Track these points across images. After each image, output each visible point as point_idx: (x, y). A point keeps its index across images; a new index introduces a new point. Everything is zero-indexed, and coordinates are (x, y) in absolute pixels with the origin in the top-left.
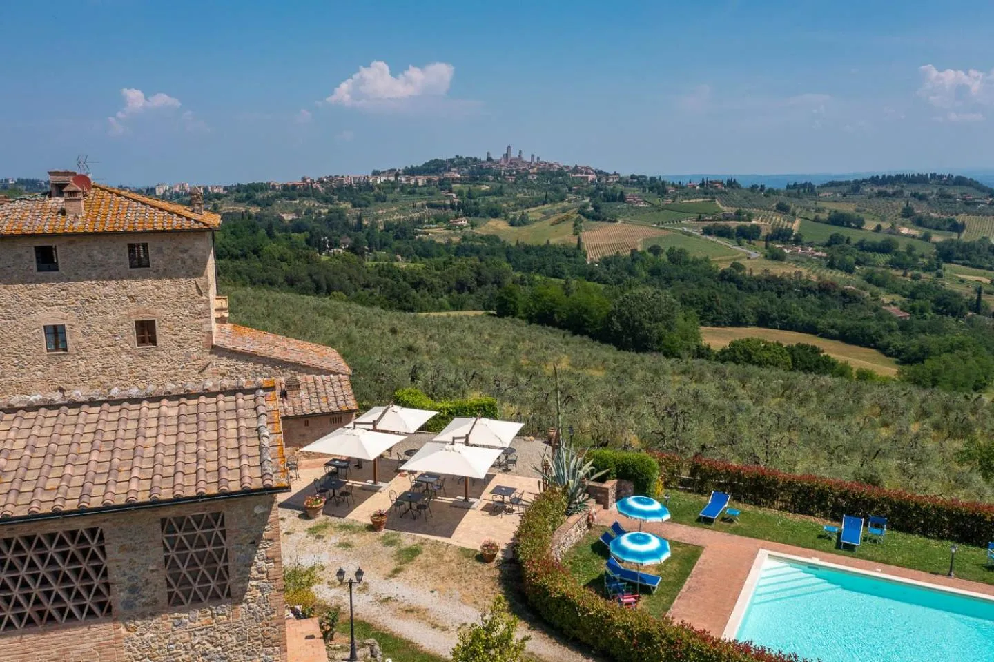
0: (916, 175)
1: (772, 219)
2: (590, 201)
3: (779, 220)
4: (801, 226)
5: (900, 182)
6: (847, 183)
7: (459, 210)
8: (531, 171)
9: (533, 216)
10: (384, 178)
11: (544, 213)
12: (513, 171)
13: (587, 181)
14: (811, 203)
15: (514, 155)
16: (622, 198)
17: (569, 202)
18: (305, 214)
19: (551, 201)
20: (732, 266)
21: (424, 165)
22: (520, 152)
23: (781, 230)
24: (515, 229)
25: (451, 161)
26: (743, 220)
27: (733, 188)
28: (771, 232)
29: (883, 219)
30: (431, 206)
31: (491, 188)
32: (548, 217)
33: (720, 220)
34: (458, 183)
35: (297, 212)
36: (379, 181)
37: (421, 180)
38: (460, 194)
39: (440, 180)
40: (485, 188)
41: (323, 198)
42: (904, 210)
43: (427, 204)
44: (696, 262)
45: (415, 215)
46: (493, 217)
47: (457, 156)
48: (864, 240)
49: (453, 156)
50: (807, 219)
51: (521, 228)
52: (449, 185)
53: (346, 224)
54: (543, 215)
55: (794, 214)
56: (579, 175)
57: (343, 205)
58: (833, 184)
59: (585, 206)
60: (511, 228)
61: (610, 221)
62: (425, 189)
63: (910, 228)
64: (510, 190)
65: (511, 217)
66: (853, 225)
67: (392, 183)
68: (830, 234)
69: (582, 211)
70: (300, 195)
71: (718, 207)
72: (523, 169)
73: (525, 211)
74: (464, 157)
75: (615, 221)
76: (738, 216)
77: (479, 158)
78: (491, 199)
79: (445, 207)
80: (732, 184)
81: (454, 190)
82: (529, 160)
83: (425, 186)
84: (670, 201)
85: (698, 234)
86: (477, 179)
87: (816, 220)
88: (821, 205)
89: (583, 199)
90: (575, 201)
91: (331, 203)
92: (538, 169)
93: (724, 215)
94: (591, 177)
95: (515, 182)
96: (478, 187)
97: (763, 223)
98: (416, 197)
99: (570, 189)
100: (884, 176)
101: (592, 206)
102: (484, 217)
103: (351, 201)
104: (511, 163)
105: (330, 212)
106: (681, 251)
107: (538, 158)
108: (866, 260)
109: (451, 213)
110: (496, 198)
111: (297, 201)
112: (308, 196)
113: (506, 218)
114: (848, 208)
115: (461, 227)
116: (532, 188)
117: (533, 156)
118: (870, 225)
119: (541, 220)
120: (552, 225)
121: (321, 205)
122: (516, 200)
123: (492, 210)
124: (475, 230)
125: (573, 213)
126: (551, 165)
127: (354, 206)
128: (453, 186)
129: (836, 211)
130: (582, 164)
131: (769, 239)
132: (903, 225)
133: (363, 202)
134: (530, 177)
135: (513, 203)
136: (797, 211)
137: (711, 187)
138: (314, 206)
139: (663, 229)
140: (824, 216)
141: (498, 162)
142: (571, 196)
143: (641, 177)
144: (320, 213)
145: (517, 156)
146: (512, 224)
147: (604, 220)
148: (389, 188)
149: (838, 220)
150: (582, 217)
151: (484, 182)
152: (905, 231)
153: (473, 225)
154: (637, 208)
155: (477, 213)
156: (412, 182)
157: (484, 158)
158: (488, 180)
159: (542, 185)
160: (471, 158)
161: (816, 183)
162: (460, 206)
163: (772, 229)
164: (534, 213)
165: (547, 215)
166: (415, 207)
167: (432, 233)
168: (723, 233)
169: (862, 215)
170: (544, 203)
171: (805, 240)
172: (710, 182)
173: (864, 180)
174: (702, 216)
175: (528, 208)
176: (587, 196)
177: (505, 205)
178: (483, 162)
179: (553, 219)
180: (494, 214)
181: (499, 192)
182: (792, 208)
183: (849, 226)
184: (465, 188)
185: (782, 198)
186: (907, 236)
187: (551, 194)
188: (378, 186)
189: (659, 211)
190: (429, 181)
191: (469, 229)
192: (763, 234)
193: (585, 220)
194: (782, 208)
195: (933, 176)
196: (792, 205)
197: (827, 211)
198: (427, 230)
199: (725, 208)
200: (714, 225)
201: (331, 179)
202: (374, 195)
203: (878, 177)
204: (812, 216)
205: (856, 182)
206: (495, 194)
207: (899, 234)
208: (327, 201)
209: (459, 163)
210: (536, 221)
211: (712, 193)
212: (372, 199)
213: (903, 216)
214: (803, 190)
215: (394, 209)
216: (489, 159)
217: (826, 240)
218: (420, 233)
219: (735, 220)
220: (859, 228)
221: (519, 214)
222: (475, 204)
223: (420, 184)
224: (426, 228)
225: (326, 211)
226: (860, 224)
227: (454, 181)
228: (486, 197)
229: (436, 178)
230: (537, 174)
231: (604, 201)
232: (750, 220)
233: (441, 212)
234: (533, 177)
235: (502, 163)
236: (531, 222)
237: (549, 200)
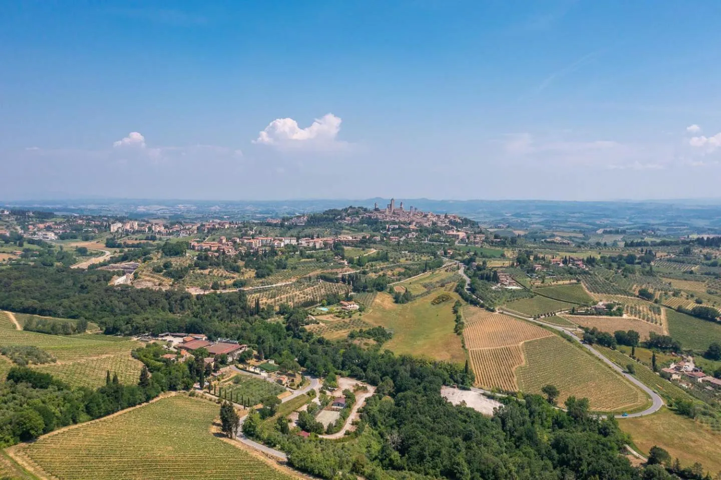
8: (411, 226)
9: (414, 288)
11: (425, 286)
12: (396, 223)
13: (458, 240)
17: (446, 270)
22: (402, 201)
24: (398, 307)
25: (346, 210)
30: (325, 278)
31: (378, 251)
32: (428, 293)
34: (349, 245)
36: (282, 245)
37: (319, 243)
38: (351, 261)
39: (335, 243)
40: (372, 252)
45: (310, 290)
46: (379, 290)
51: (405, 306)
52: (343, 250)
54: (424, 290)
56: (451, 232)
57: (249, 273)
60: (396, 305)
62: (321, 253)
70: (211, 265)
72: (404, 224)
73: (408, 281)
74: (355, 206)
75: (493, 310)
77: (368, 208)
78: (379, 265)
79: (337, 280)
81: (346, 256)
82: (409, 210)
83: (321, 249)
86: (367, 240)
89: (459, 269)
90: (452, 269)
92: (417, 223)
94: (461, 234)
95: (398, 243)
96: (367, 251)
98: (316, 262)
99: (446, 253)
102: (372, 291)
104: (394, 213)
107: (416, 209)
109: (343, 288)
110: (382, 264)
113: (391, 291)
115: (350, 313)
116: (413, 250)
119: (422, 295)
120: (433, 304)
122: (399, 267)
123: (379, 284)
124: (363, 318)
125: (450, 289)
128: (346, 250)
134: (410, 235)
135: (396, 271)
139: (541, 325)
141: (384, 211)
142: (447, 262)
145: (399, 204)
146: (396, 300)
150: (461, 300)
151: (372, 245)
153: (361, 310)
154: (511, 291)
155: (365, 288)
156: (311, 245)
159: (421, 245)
160: (361, 208)
162: (351, 279)
164: (415, 284)
165: (428, 289)
167: (323, 321)
170: (424, 271)
175: (410, 277)
177: (390, 274)
178: (371, 212)
179: (433, 296)
180: (381, 286)
181: (384, 258)
184: (356, 253)
187: (431, 259)
189: (532, 296)
191: (358, 316)
193: (463, 303)
198: (318, 318)
206: (381, 259)
208: (234, 269)
209: (353, 212)
210: (417, 296)
215: (292, 280)
216: (375, 208)
218: (312, 321)
222: (364, 273)
223: (318, 247)
224: (317, 315)
227: (347, 243)
228: (374, 264)
229: (331, 240)
234: (413, 235)
235: (387, 213)
236: (414, 298)
237: (428, 268)
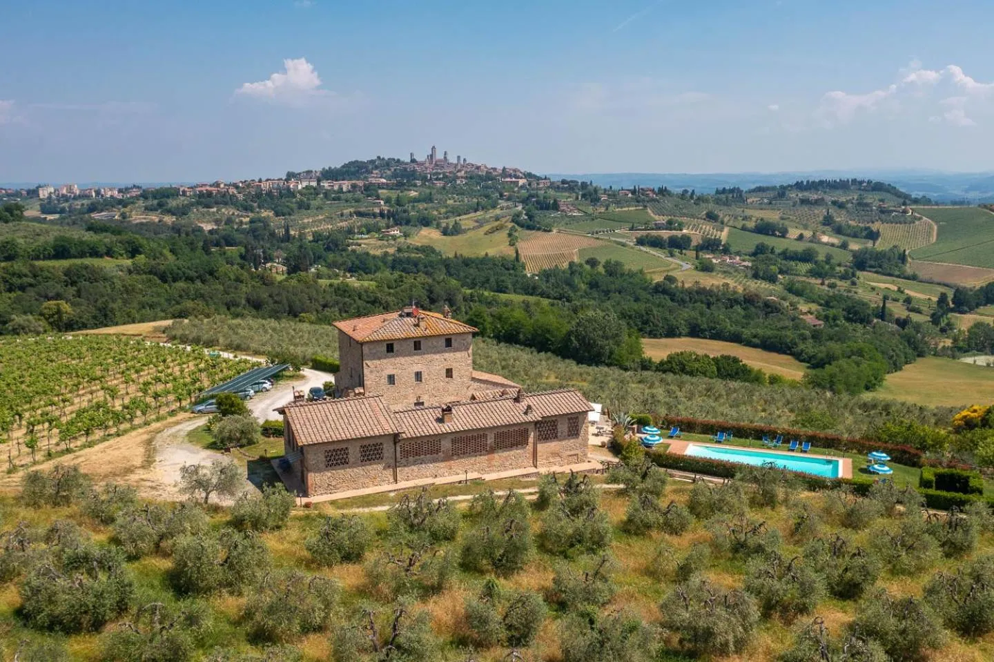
0: (838, 180)
1: (701, 228)
2: (523, 208)
3: (709, 229)
4: (730, 234)
5: (823, 188)
6: (774, 188)
7: (389, 218)
8: (459, 174)
9: (465, 224)
10: (305, 184)
11: (477, 221)
12: (440, 174)
13: (517, 186)
14: (739, 211)
15: (439, 156)
16: (555, 207)
17: (502, 209)
18: (226, 224)
19: (483, 209)
20: (665, 279)
21: (343, 167)
22: (445, 153)
23: (710, 239)
24: (448, 239)
25: (372, 162)
26: (675, 229)
27: (664, 195)
28: (701, 242)
29: (806, 227)
30: (360, 214)
31: (420, 194)
32: (481, 226)
33: (653, 229)
34: (383, 188)
35: (217, 222)
36: (300, 187)
37: (346, 185)
38: (388, 201)
39: (365, 185)
40: (413, 194)
41: (242, 206)
42: (825, 218)
43: (355, 213)
44: (631, 275)
45: (344, 224)
46: (425, 226)
47: (379, 157)
48: (787, 249)
49: (375, 158)
50: (735, 227)
51: (454, 237)
52: (377, 191)
53: (273, 234)
54: (477, 224)
55: (722, 223)
56: (508, 179)
57: (265, 213)
58: (760, 189)
59: (518, 215)
60: (444, 237)
61: (545, 231)
62: (350, 195)
63: (830, 236)
64: (439, 196)
65: (444, 225)
66: (778, 233)
67: (315, 189)
68: (756, 243)
69: (516, 219)
70: (217, 203)
71: (650, 216)
72: (450, 173)
73: (458, 218)
74: (386, 158)
75: (550, 231)
76: (669, 225)
77: (402, 159)
78: (421, 206)
79: (374, 215)
80: (663, 192)
81: (382, 196)
82: (455, 161)
83: (349, 192)
84: (603, 210)
85: (632, 244)
86: (404, 184)
87: (744, 228)
88: (748, 212)
89: (516, 206)
90: (508, 208)
91: (252, 212)
92: (466, 172)
93: (656, 224)
94: (521, 182)
95: (444, 188)
96: (406, 192)
97: (693, 232)
98: (343, 203)
99: (501, 195)
100: (808, 182)
101: (526, 214)
102: (416, 226)
103: (273, 209)
104: (436, 165)
105: (251, 222)
106: (618, 264)
107: (465, 160)
108: (788, 269)
109: (382, 223)
110: (425, 205)
111: (215, 209)
112: (226, 204)
113: (438, 226)
114: (772, 216)
115: (394, 238)
116: (463, 194)
117: (459, 157)
118: (793, 233)
119: (474, 228)
120: (486, 234)
121: (241, 213)
122: (446, 207)
123: (424, 219)
124: (409, 241)
125: (506, 222)
126: (478, 168)
127: (277, 214)
128: (380, 191)
129: (762, 219)
130: (510, 165)
131: (699, 248)
132: (824, 233)
133: (286, 210)
134: (458, 182)
135: (443, 210)
136: (726, 220)
137: (643, 195)
138: (233, 214)
139: (598, 238)
140: (751, 224)
141: (422, 164)
142: (503, 203)
143: (572, 181)
144: (241, 222)
145: (442, 157)
146: (445, 233)
147: (539, 229)
148: (311, 194)
149: (764, 229)
150: (516, 226)
151: (412, 188)
152: (825, 239)
153: (406, 235)
154: (571, 216)
155: (408, 222)
156: (336, 188)
157: (408, 160)
158: (415, 185)
159: (472, 189)
160: (394, 159)
161: (744, 188)
162: (391, 215)
163: (702, 239)
164: (466, 221)
165: (480, 223)
166: (342, 215)
167: (365, 244)
168: (656, 243)
169: (786, 223)
170: (476, 211)
171: (733, 249)
172: (642, 189)
173: (789, 186)
174: (635, 225)
175: (459, 215)
176: (519, 202)
177: (435, 213)
178: (407, 164)
179: (487, 227)
180: (425, 222)
181: (429, 199)
182: (721, 216)
183: (774, 235)
184: (394, 195)
185: (711, 206)
186: (826, 244)
187: (484, 201)
188: (300, 192)
189: (593, 220)
190: (354, 186)
191: (402, 240)
192: (694, 243)
193: (519, 229)
194: (711, 217)
195: (854, 181)
196: (721, 213)
197: (754, 219)
198: (359, 241)
199: (657, 217)
200: (647, 236)
201: (248, 185)
202: (297, 202)
203: (802, 182)
204: (740, 224)
205: (782, 187)
206: (424, 200)
207: (819, 242)
208: (246, 209)
209: (383, 164)
210: (469, 229)
211: (644, 201)
212: (294, 206)
213: (824, 224)
214: (731, 196)
215: (320, 217)
216: (413, 161)
217: (752, 249)
218: (352, 244)
219: (666, 229)
220: (783, 236)
221: (451, 221)
222: (405, 211)
223: (345, 189)
224: (358, 239)
225: (248, 219)
226: (784, 234)
227: (381, 186)
228: (416, 204)
229: (360, 183)
230: (466, 178)
231: (537, 209)
232: (681, 230)
233: (371, 221)
234: (462, 182)
235: (427, 165)
236: (464, 231)
237: (480, 207)
